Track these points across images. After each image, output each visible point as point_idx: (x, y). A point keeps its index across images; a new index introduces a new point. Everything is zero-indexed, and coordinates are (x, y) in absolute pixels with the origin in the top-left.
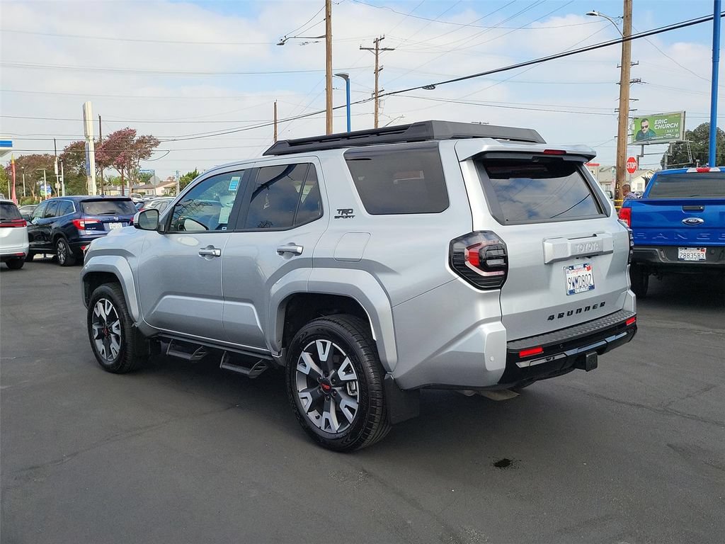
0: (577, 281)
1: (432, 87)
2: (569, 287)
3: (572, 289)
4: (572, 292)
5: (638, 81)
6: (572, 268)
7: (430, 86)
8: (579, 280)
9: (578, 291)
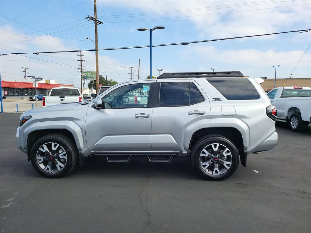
1: (38, 53)
5: (84, 61)
7: (37, 53)
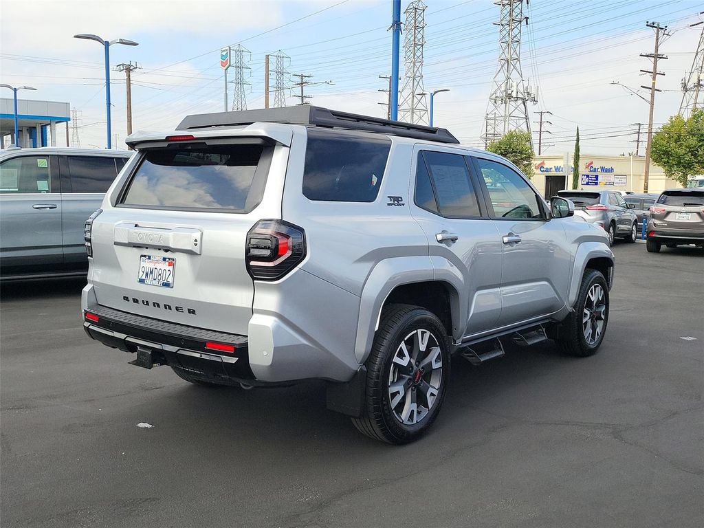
0: (151, 273)
2: (140, 275)
3: (144, 277)
4: (141, 281)
6: (149, 258)
8: (155, 272)
9: (148, 282)
